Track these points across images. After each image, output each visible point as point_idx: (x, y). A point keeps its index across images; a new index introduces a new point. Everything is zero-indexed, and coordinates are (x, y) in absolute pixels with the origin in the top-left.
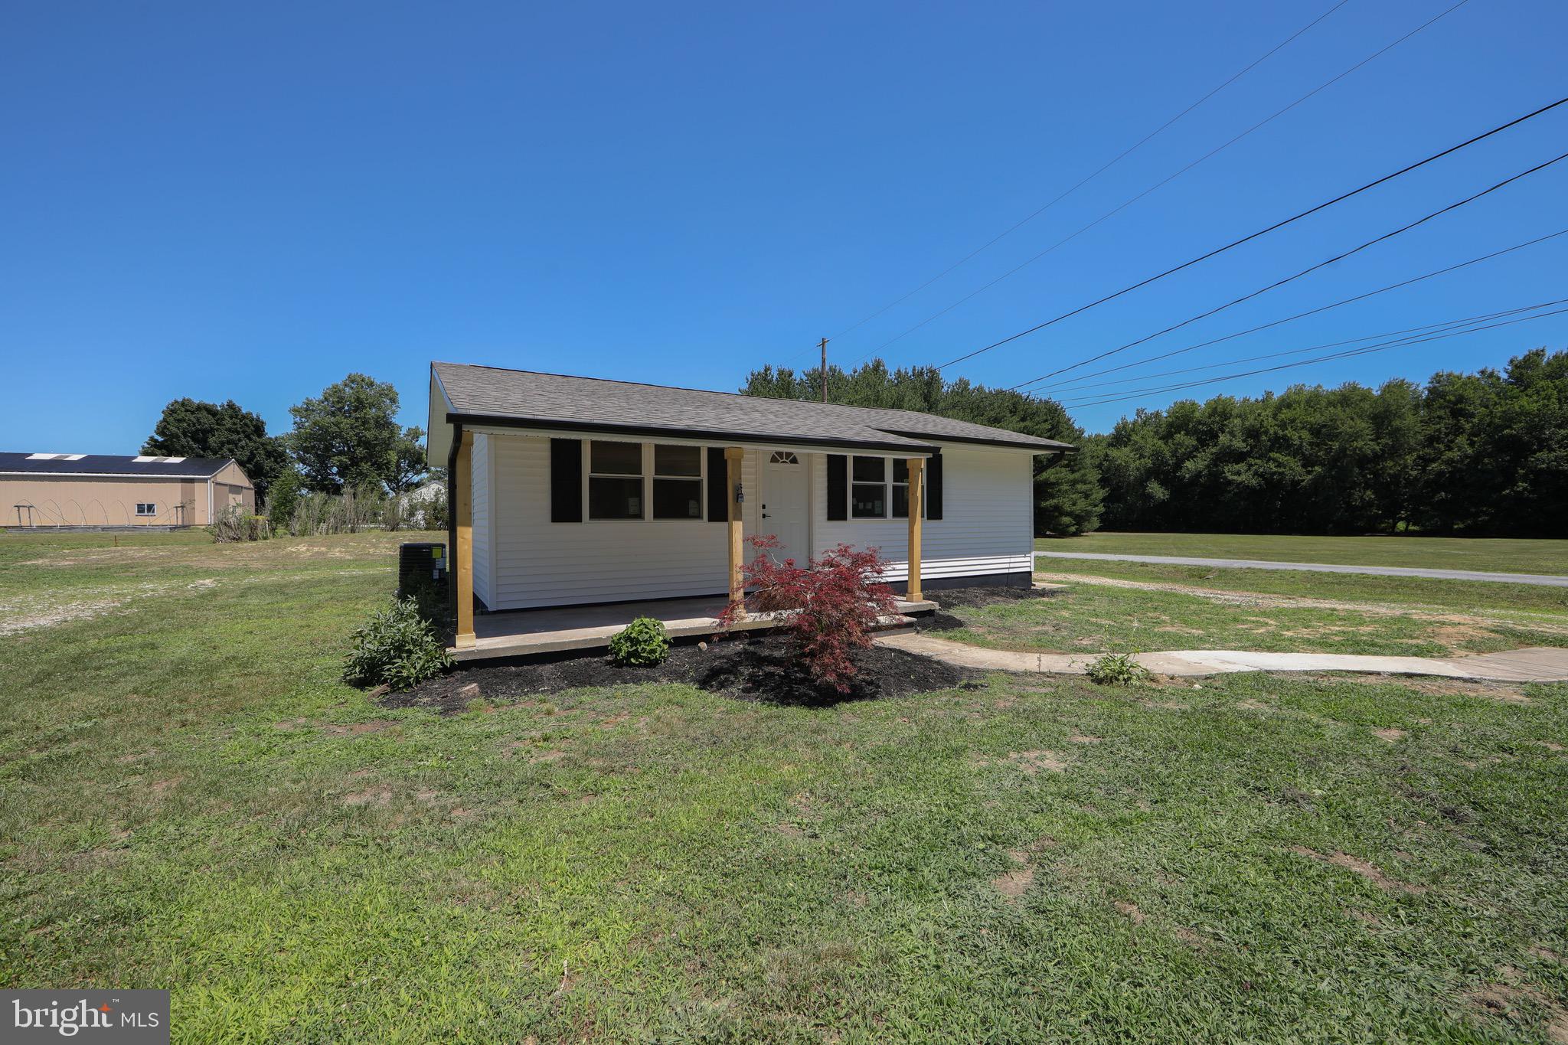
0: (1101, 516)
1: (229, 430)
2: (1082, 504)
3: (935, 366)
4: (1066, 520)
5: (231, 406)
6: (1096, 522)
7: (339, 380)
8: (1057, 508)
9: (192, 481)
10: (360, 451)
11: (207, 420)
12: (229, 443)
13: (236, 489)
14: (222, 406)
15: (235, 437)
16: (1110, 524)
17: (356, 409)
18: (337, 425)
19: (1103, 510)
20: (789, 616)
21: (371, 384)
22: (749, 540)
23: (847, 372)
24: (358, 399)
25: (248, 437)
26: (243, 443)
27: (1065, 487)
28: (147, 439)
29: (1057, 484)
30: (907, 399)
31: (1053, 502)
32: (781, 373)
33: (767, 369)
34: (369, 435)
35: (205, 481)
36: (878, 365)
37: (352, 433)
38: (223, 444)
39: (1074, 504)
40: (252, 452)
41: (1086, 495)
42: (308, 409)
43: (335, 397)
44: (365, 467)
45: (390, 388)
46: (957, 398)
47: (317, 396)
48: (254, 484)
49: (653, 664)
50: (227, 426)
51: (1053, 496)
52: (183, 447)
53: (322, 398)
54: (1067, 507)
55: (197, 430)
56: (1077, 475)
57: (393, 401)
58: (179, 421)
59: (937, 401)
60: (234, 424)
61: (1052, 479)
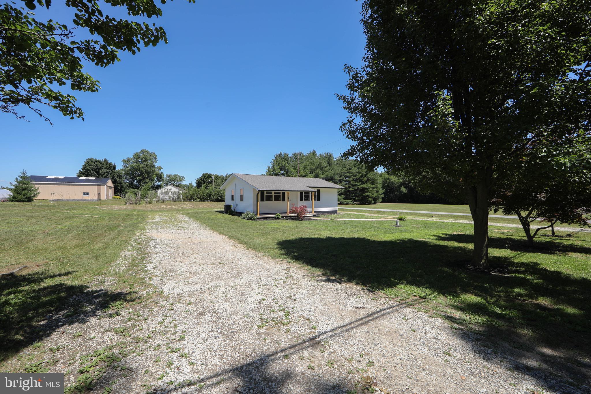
0: (382, 198)
1: (106, 168)
2: (376, 195)
3: (331, 153)
4: (370, 199)
5: (105, 160)
6: (381, 200)
7: (138, 151)
8: (368, 196)
9: (100, 185)
10: (146, 175)
11: (100, 165)
12: (106, 172)
13: (111, 188)
14: (103, 160)
15: (108, 171)
16: (384, 201)
17: (144, 161)
18: (138, 166)
19: (383, 196)
20: (296, 215)
21: (149, 153)
22: (290, 204)
23: (305, 154)
24: (145, 158)
25: (111, 170)
26: (111, 172)
27: (370, 190)
28: (78, 171)
29: (368, 188)
30: (322, 163)
31: (366, 194)
32: (285, 154)
33: (281, 153)
34: (149, 170)
35: (104, 185)
36: (314, 153)
37: (143, 169)
38: (105, 173)
39: (373, 195)
40: (113, 176)
41: (377, 192)
42: (128, 160)
43: (137, 156)
44: (147, 180)
45: (154, 154)
46: (338, 162)
47: (131, 156)
48: (115, 186)
49: (280, 218)
50: (105, 167)
51: (367, 192)
52: (92, 174)
53: (132, 157)
54: (371, 195)
55: (96, 168)
56: (374, 186)
57: (156, 158)
58: (90, 165)
59: (332, 164)
60: (107, 166)
61: (366, 187)
